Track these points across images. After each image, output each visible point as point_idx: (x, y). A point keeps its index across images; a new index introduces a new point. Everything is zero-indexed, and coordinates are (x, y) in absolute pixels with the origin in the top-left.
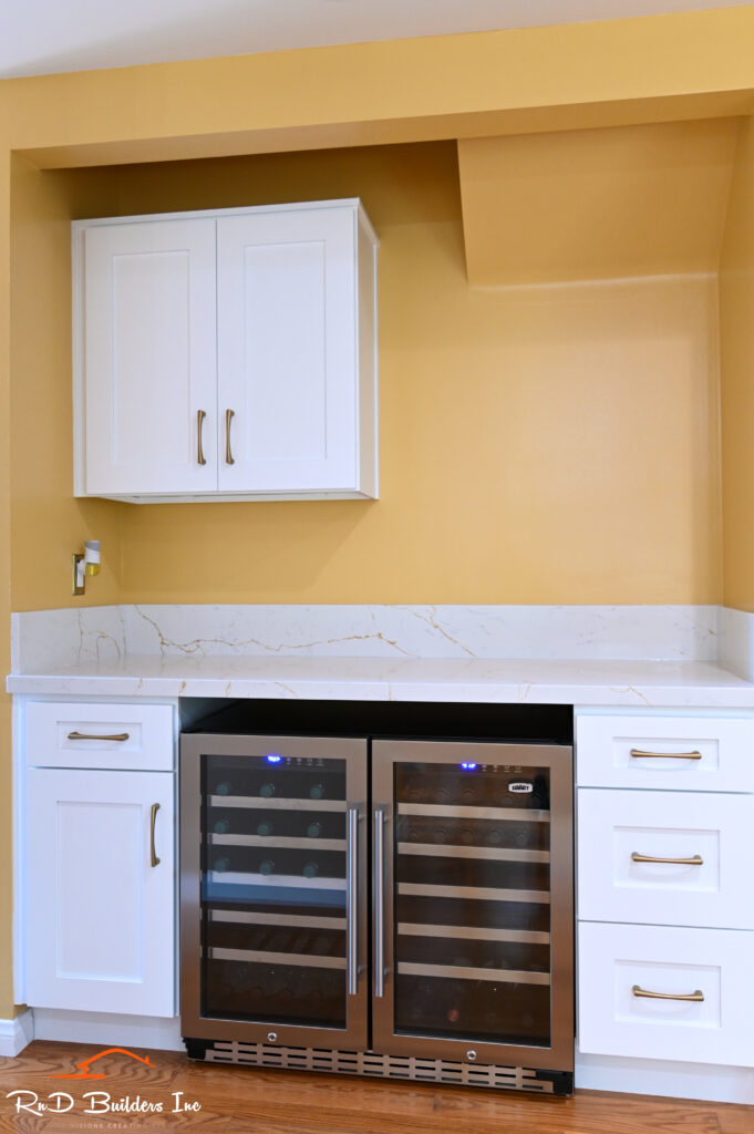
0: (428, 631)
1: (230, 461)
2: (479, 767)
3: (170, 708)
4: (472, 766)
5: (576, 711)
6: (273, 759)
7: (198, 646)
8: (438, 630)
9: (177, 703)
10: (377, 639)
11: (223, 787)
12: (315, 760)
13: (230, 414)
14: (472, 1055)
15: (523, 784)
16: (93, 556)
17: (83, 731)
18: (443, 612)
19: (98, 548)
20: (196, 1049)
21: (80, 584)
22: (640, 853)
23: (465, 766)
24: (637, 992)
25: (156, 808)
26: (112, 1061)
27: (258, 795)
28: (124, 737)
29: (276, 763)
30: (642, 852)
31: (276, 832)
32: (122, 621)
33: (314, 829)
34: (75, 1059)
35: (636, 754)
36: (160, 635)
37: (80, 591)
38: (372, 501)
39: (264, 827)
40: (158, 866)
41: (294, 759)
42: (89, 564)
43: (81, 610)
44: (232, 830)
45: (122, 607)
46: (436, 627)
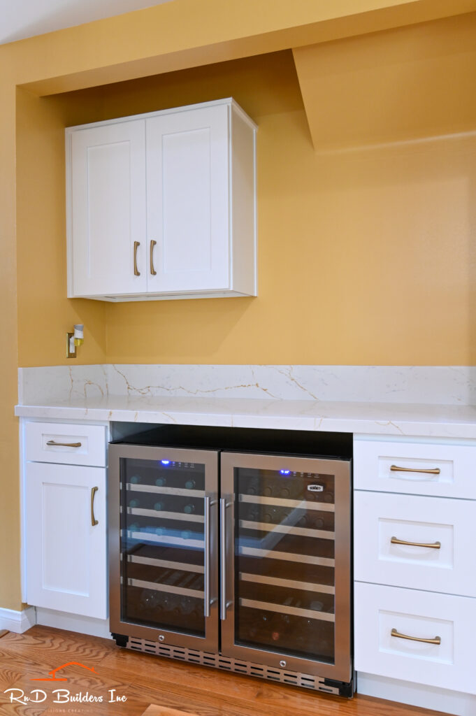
0: (287, 382)
1: (154, 273)
2: (291, 473)
3: (103, 428)
4: (287, 472)
5: (355, 437)
6: (166, 462)
7: (149, 390)
8: (293, 382)
9: (108, 425)
10: (255, 387)
11: (134, 479)
12: (189, 464)
13: (153, 243)
14: (283, 664)
15: (317, 486)
16: (79, 334)
17: (57, 440)
18: (297, 370)
19: (81, 329)
20: (120, 641)
21: (72, 351)
22: (398, 538)
23: (282, 472)
24: (394, 634)
25: (95, 489)
26: (73, 642)
27: (154, 484)
28: (78, 445)
29: (167, 465)
30: (399, 537)
31: (166, 508)
32: (105, 374)
33: (188, 508)
34: (54, 639)
35: (394, 469)
36: (127, 383)
37: (72, 356)
38: (253, 297)
39: (158, 505)
40: (97, 526)
41: (177, 463)
42: (77, 339)
43: (71, 367)
44: (140, 506)
45: (105, 365)
46: (293, 380)
